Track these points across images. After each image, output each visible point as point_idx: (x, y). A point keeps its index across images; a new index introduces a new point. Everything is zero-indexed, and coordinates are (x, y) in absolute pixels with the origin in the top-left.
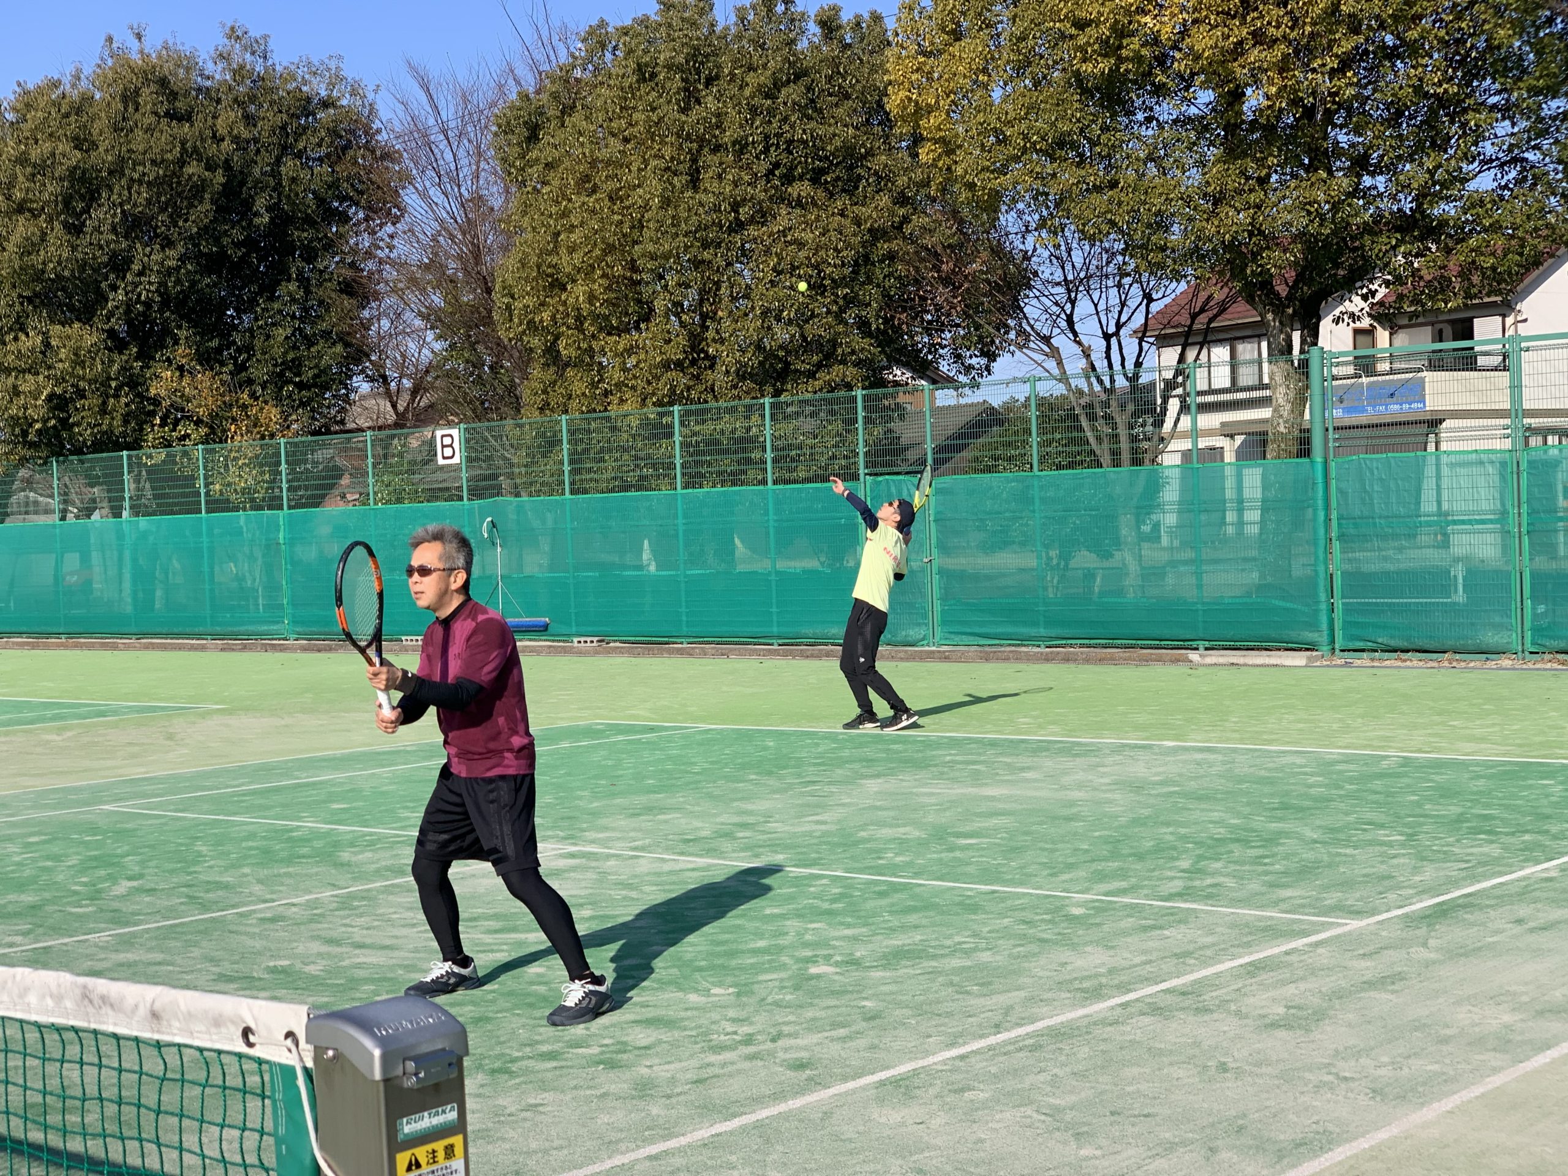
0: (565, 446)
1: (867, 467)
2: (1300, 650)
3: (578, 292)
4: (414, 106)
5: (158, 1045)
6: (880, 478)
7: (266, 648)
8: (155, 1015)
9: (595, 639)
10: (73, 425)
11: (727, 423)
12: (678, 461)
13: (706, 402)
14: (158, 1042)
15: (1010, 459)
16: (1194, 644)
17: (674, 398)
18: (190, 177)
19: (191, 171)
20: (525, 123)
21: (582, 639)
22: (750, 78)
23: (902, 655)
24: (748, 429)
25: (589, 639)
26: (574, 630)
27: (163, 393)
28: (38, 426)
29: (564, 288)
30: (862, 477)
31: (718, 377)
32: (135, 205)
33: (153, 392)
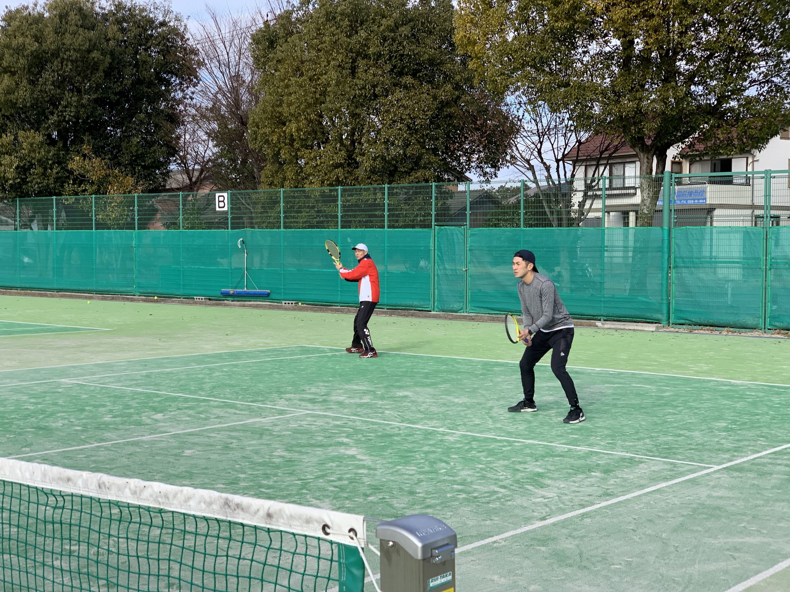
0: (282, 204)
1: (436, 221)
2: (652, 323)
3: (293, 127)
4: (208, 27)
5: (269, 531)
6: (443, 228)
7: (124, 299)
8: (269, 516)
9: (294, 302)
10: (28, 182)
11: (365, 196)
12: (339, 214)
13: (354, 185)
14: (268, 529)
15: (506, 220)
16: (599, 318)
17: (339, 182)
18: (93, 58)
19: (93, 56)
20: (267, 39)
21: (287, 302)
22: (384, 22)
23: (450, 317)
24: (376, 199)
25: (290, 302)
26: (282, 297)
27: (75, 167)
28: (11, 182)
29: (284, 124)
30: (433, 226)
31: (360, 172)
32: (65, 72)
33: (70, 167)
